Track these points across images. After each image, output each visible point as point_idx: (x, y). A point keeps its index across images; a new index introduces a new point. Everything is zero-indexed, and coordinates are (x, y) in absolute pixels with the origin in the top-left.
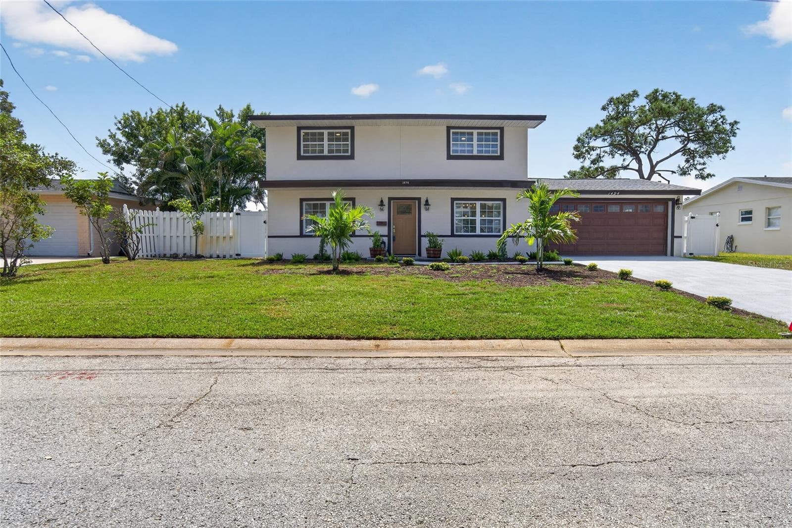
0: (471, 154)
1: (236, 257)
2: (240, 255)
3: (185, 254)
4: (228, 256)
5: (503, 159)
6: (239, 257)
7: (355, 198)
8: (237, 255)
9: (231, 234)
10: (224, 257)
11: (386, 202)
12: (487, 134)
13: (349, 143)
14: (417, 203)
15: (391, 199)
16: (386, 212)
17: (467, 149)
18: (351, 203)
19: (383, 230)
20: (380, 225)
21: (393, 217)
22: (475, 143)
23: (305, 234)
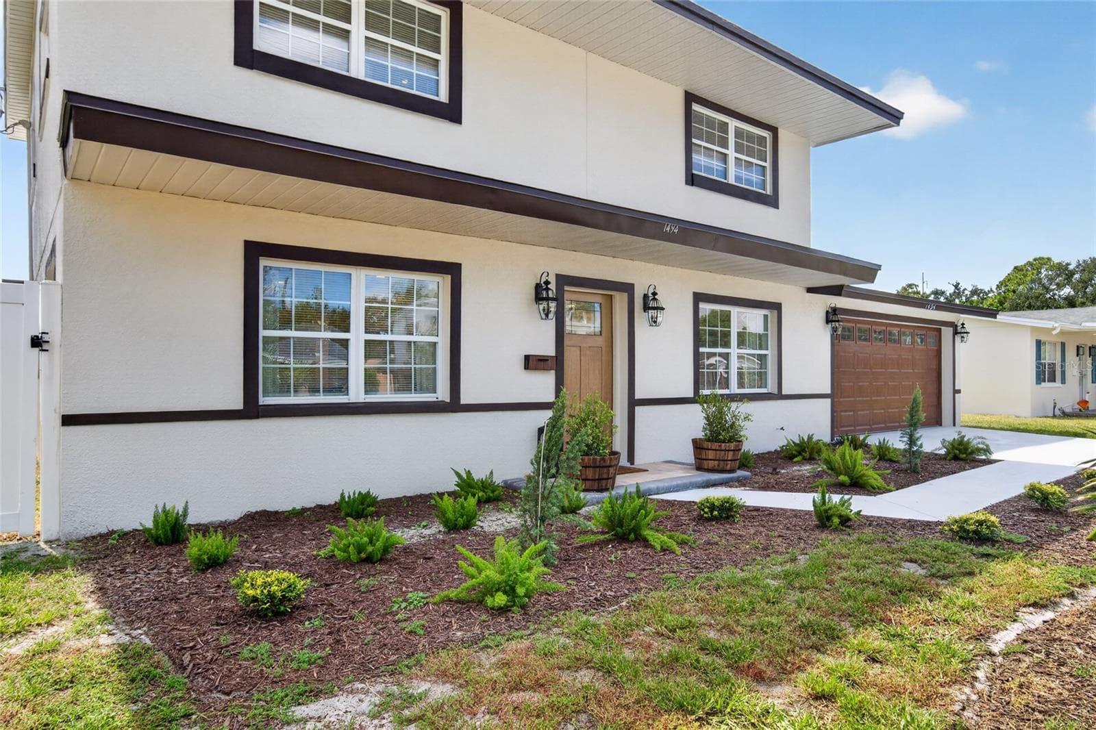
0: (724, 180)
5: (777, 207)
7: (459, 266)
11: (552, 291)
12: (750, 137)
13: (443, 58)
14: (620, 300)
15: (563, 280)
16: (551, 324)
17: (716, 164)
18: (445, 281)
19: (542, 386)
20: (536, 369)
21: (567, 342)
22: (731, 153)
23: (264, 400)
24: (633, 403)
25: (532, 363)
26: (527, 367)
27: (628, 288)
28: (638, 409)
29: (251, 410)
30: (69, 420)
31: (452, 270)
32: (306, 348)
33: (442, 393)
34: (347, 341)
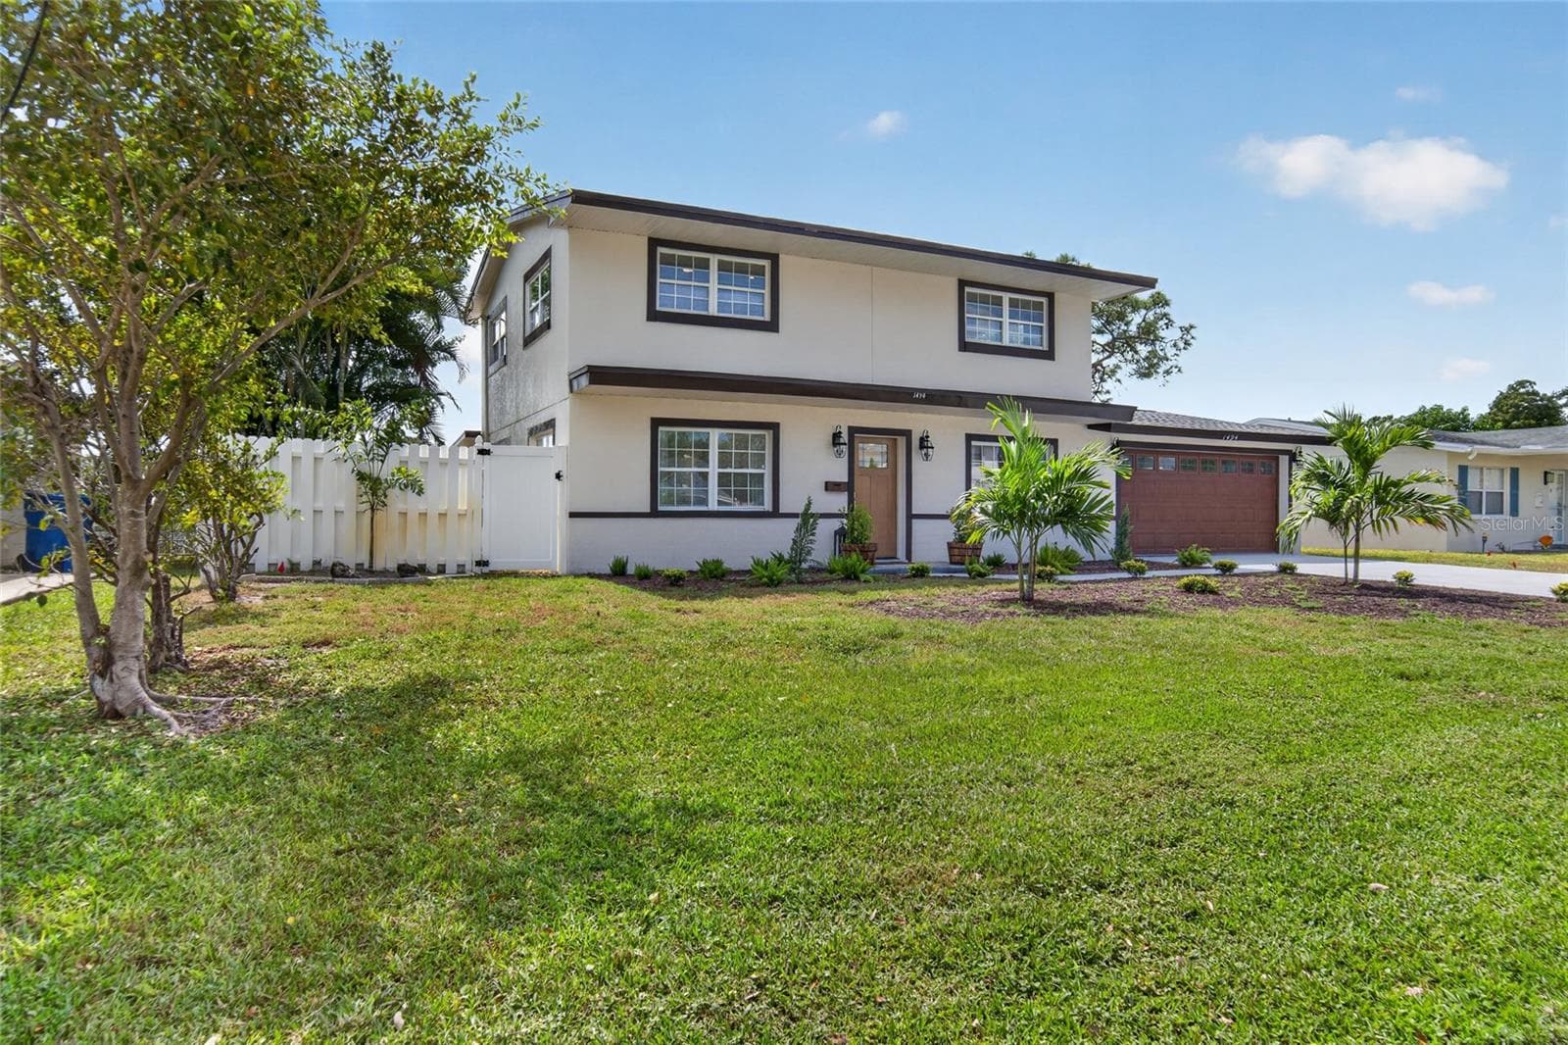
0: (999, 344)
1: (477, 570)
2: (486, 564)
3: (317, 563)
4: (451, 568)
5: (1054, 359)
6: (486, 570)
7: (778, 424)
8: (479, 563)
9: (462, 506)
10: (442, 569)
11: (845, 438)
12: (1026, 304)
13: (767, 291)
14: (901, 441)
15: (852, 430)
16: (844, 460)
17: (992, 331)
18: (768, 435)
19: (839, 502)
20: (833, 490)
21: (856, 472)
22: (1006, 320)
23: (660, 508)
24: (910, 517)
25: (831, 487)
26: (826, 489)
27: (907, 434)
28: (914, 521)
29: (654, 513)
30: (572, 515)
31: (774, 427)
32: (682, 479)
33: (768, 506)
34: (707, 473)
